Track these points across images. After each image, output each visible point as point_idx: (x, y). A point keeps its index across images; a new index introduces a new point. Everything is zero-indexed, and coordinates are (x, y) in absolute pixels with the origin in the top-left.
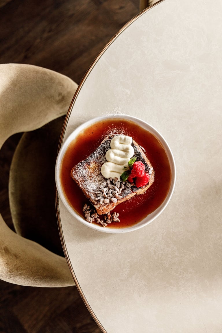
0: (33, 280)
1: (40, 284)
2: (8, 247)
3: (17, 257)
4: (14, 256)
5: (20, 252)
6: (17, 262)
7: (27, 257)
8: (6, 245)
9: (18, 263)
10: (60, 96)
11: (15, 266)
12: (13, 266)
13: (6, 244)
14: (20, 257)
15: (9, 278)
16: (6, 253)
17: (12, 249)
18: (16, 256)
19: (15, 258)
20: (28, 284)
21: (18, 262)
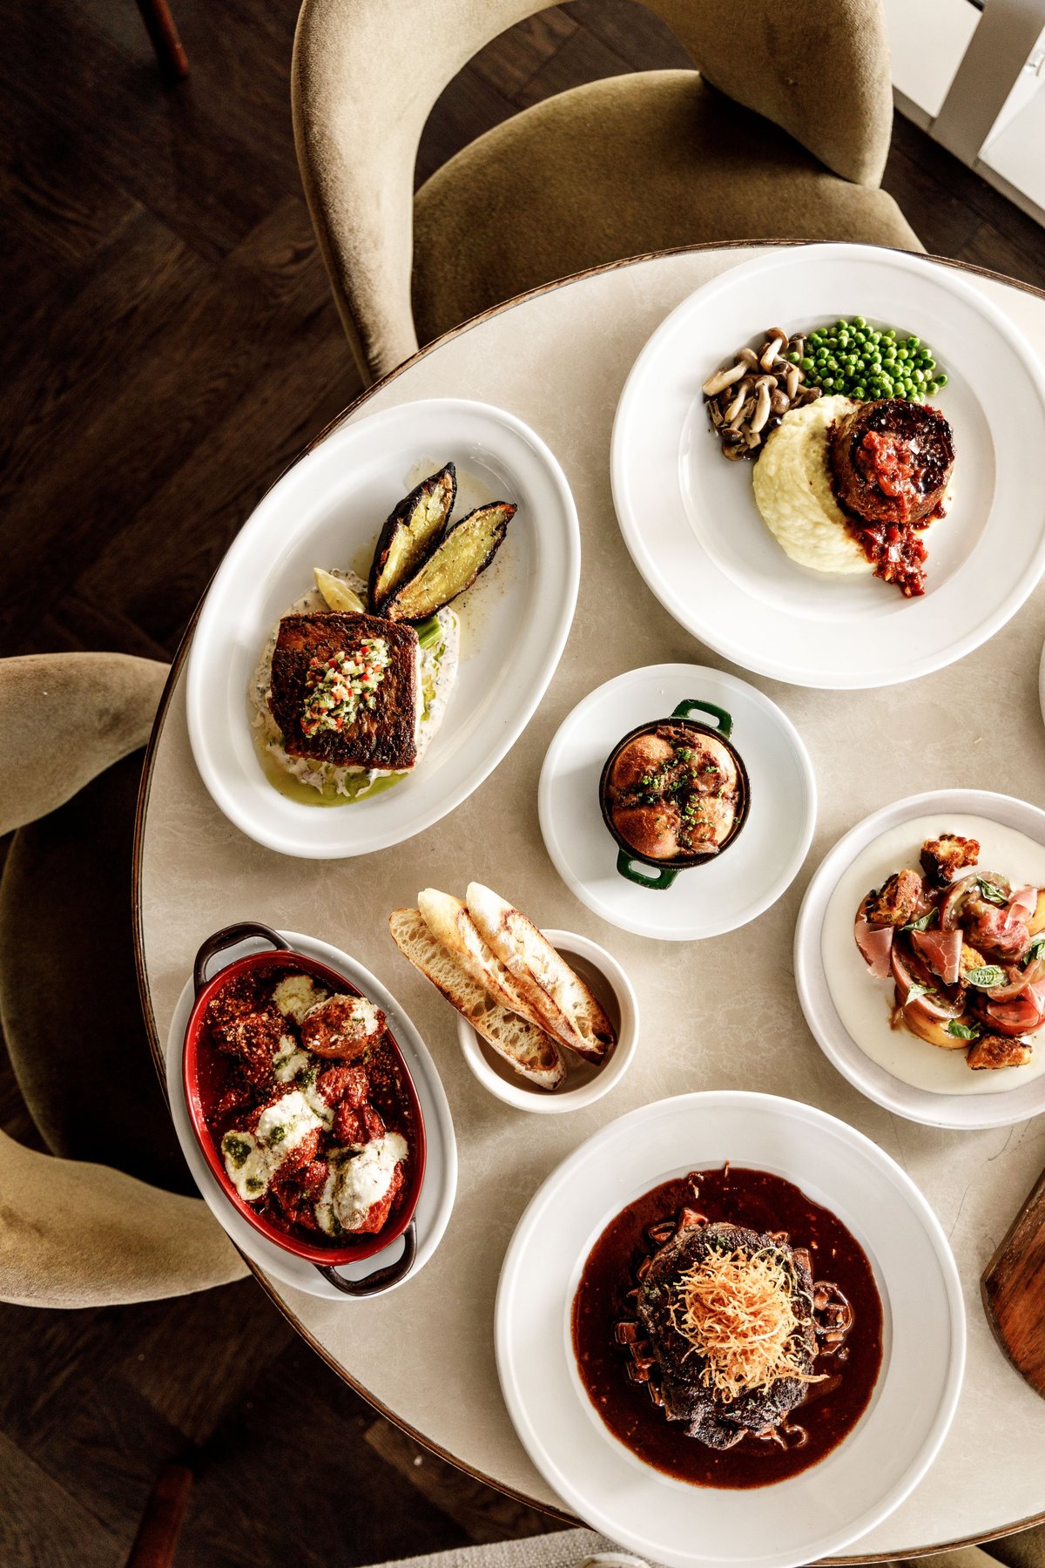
0: (98, 1290)
1: (119, 1296)
2: (14, 1207)
3: (43, 1231)
4: (33, 1231)
5: (51, 1215)
6: (44, 1247)
7: (73, 1226)
8: (7, 1203)
9: (48, 1249)
10: (105, 718)
11: (38, 1258)
12: (34, 1260)
13: (8, 1200)
14: (51, 1229)
15: (27, 1296)
16: (10, 1225)
17: (27, 1209)
18: (39, 1230)
19: (38, 1234)
20: (85, 1301)
21: (48, 1246)
